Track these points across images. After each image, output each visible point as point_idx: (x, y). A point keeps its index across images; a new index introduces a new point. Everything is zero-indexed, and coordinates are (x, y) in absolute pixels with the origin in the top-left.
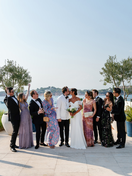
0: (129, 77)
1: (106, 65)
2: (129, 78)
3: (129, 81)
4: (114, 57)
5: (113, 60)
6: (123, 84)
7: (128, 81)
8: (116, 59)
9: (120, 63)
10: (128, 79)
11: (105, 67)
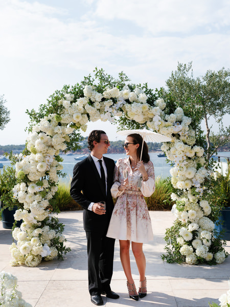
0: (220, 109)
1: (169, 84)
2: (218, 112)
3: (220, 118)
4: (187, 67)
5: (186, 72)
6: (207, 124)
7: (217, 119)
8: (191, 70)
9: (202, 80)
10: (216, 114)
11: (166, 89)
